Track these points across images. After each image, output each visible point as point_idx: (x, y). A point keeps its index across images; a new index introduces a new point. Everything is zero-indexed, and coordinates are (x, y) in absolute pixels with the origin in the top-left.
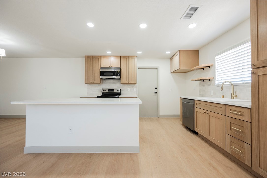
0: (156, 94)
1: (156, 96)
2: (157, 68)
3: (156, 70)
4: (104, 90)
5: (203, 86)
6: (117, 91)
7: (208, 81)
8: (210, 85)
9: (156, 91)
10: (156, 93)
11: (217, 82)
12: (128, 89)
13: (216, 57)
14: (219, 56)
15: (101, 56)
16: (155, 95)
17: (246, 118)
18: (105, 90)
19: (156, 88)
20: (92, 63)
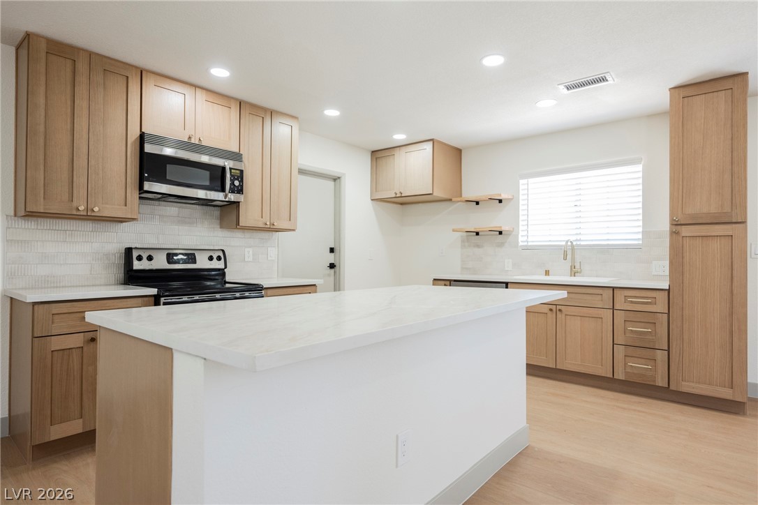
0: (333, 270)
1: (332, 278)
2: (336, 179)
3: (333, 183)
4: (145, 256)
5: (478, 246)
6: (211, 258)
7: (496, 235)
8: (501, 245)
9: (331, 258)
10: (332, 266)
11: (525, 239)
12: (247, 249)
13: (522, 182)
14: (531, 180)
15: (142, 72)
16: (329, 275)
17: (661, 307)
18: (150, 258)
19: (332, 250)
20: (81, 90)
